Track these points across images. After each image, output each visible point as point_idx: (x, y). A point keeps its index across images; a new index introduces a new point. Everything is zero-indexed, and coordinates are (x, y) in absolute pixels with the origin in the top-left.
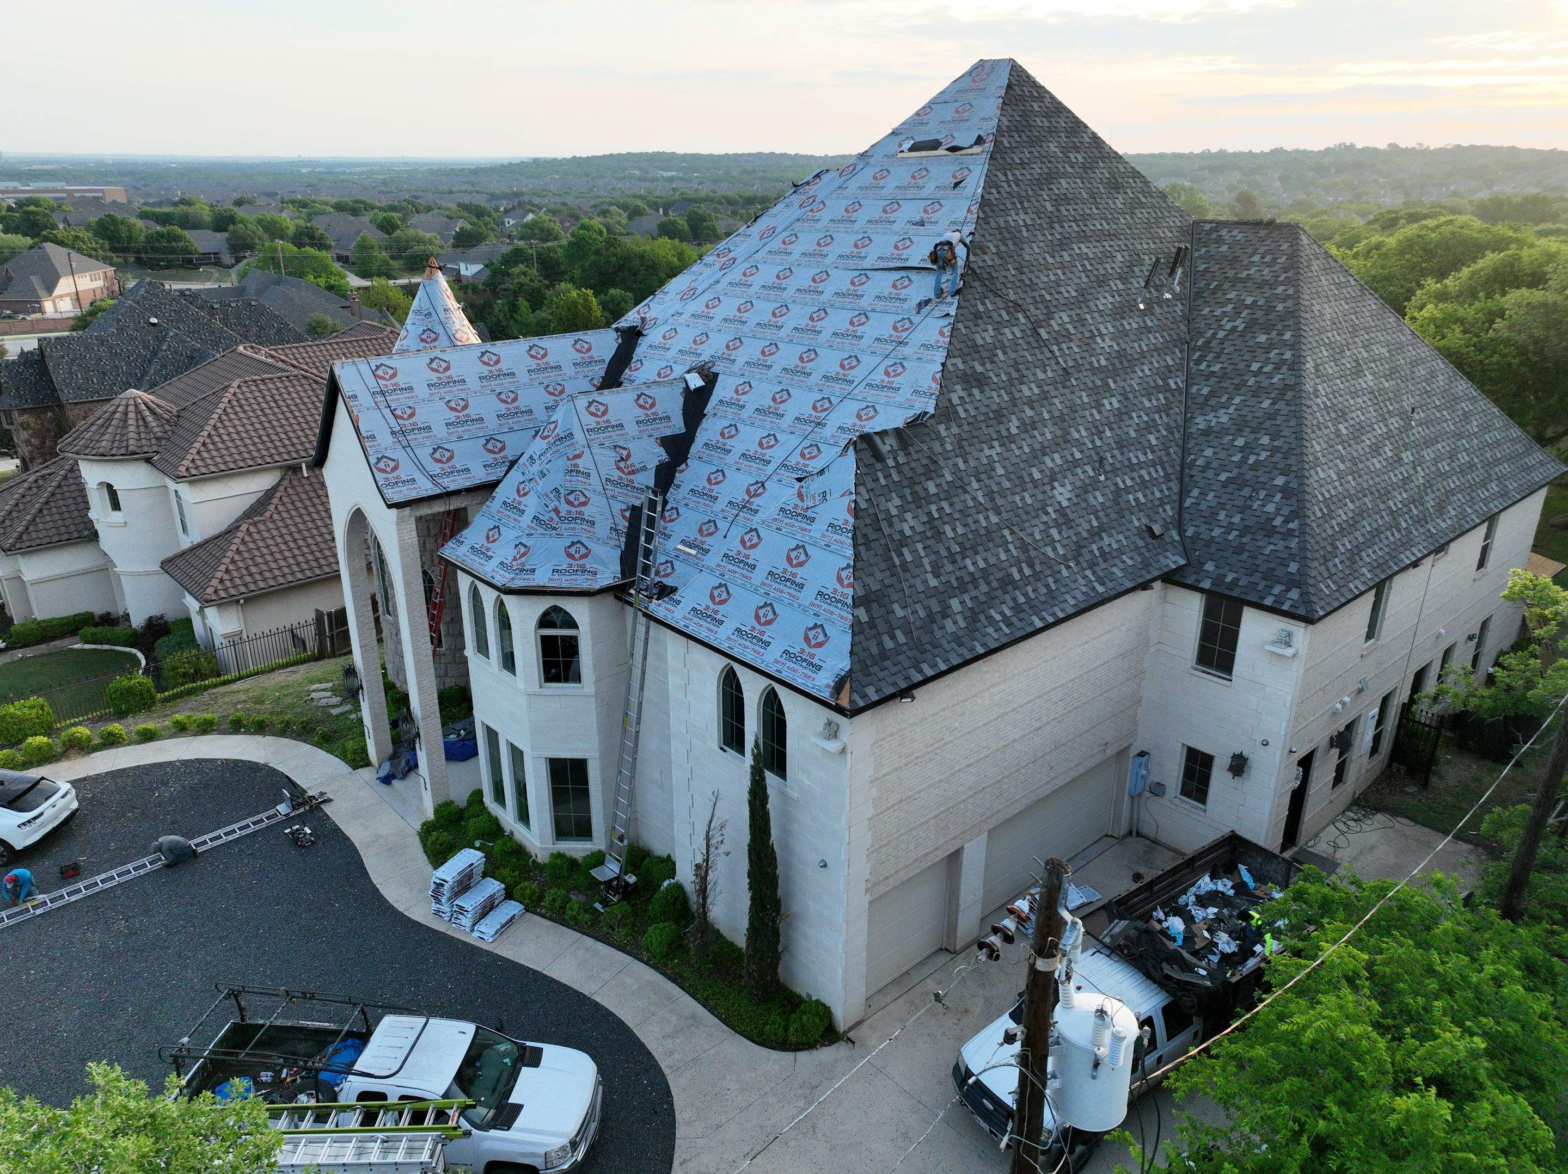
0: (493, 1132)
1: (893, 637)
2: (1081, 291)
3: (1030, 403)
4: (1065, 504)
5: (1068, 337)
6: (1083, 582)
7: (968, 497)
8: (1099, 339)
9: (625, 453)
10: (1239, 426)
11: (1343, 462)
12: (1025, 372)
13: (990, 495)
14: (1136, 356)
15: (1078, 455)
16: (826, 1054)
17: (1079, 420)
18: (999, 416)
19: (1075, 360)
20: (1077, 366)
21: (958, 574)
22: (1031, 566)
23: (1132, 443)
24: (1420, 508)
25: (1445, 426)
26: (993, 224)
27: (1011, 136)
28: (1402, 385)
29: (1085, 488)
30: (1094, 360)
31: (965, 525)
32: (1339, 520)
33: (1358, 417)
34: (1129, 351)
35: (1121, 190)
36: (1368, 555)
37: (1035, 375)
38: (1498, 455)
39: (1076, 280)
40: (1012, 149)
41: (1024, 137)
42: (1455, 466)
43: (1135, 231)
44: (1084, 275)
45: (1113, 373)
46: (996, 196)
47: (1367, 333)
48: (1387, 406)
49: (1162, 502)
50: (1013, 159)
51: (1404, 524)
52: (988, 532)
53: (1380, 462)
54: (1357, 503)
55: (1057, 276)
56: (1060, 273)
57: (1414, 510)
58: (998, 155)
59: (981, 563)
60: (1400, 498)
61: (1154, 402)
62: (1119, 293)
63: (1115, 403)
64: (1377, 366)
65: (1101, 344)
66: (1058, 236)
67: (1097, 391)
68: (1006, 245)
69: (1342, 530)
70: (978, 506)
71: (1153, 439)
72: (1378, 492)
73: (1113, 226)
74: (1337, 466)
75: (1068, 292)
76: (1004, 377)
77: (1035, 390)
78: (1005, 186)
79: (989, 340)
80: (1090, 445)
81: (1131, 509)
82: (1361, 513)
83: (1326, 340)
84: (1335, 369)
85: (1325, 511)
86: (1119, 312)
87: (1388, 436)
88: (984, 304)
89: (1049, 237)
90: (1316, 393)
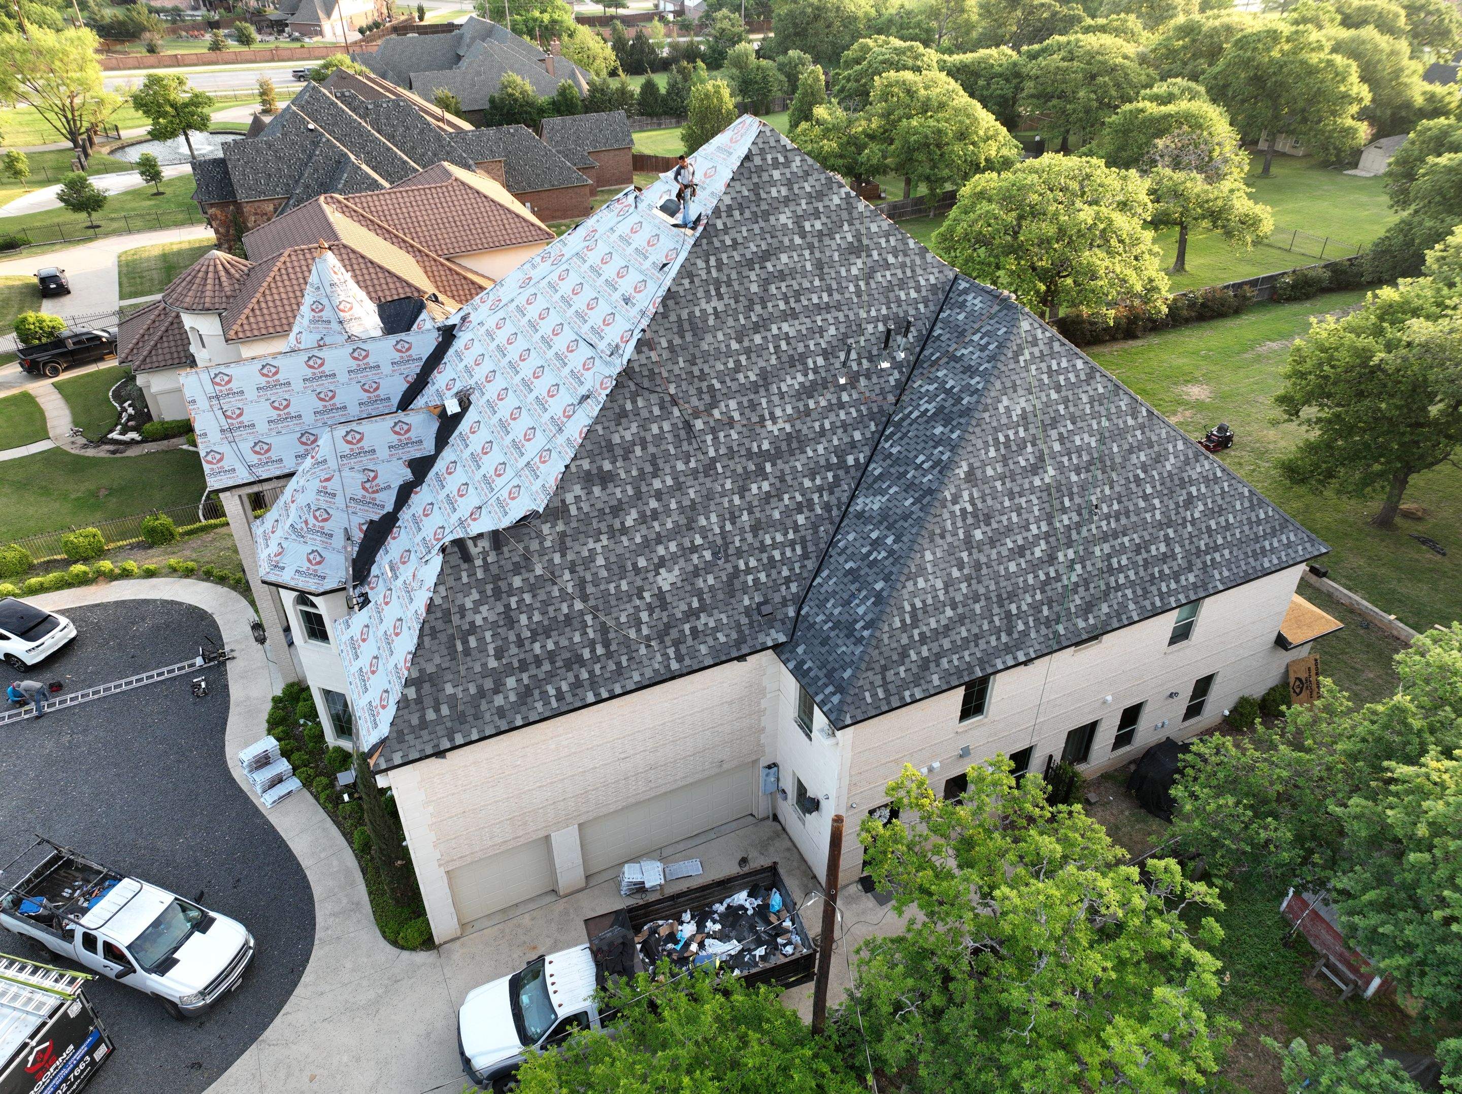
0: (154, 976)
1: (437, 710)
2: (764, 374)
3: (658, 495)
4: (666, 587)
5: (731, 423)
6: (659, 658)
7: (556, 588)
8: (769, 423)
9: (372, 474)
10: (885, 518)
11: (961, 569)
12: (661, 466)
13: (581, 584)
14: (811, 436)
15: (698, 541)
16: (422, 957)
17: (712, 508)
18: (617, 510)
19: (730, 448)
20: (731, 452)
21: (522, 656)
22: (606, 644)
23: (772, 525)
24: (1056, 608)
25: (1148, 516)
26: (673, 317)
27: (730, 216)
28: (1100, 477)
29: (696, 573)
30: (755, 445)
31: (544, 613)
32: (925, 629)
33: (1009, 519)
34: (805, 431)
35: (864, 254)
36: (950, 662)
37: (673, 467)
38: (1220, 541)
39: (762, 364)
40: (726, 231)
41: (747, 214)
42: (1139, 559)
43: (865, 298)
44: (774, 357)
45: (774, 456)
46: (687, 286)
47: (1073, 423)
48: (1062, 503)
49: (788, 580)
50: (723, 242)
51: (1021, 627)
52: (568, 618)
53: (1018, 565)
54: (960, 610)
55: (737, 362)
56: (743, 359)
57: (1046, 611)
58: (705, 241)
59: (550, 646)
60: (1029, 600)
61: (818, 481)
62: (816, 371)
63: (766, 486)
64: (1070, 459)
65: (770, 428)
66: (754, 319)
67: (747, 476)
68: (682, 337)
69: (923, 639)
70: (564, 596)
71: (801, 519)
72: (999, 596)
73: (836, 296)
74: (950, 574)
75: (746, 377)
76: (634, 473)
77: (669, 482)
78: (703, 273)
79: (628, 437)
80: (717, 531)
81: (745, 589)
82: (961, 620)
83: (1002, 439)
84: (999, 470)
85: (908, 621)
86: (808, 391)
87: (1047, 536)
88: (634, 402)
89: (743, 321)
90: (955, 500)
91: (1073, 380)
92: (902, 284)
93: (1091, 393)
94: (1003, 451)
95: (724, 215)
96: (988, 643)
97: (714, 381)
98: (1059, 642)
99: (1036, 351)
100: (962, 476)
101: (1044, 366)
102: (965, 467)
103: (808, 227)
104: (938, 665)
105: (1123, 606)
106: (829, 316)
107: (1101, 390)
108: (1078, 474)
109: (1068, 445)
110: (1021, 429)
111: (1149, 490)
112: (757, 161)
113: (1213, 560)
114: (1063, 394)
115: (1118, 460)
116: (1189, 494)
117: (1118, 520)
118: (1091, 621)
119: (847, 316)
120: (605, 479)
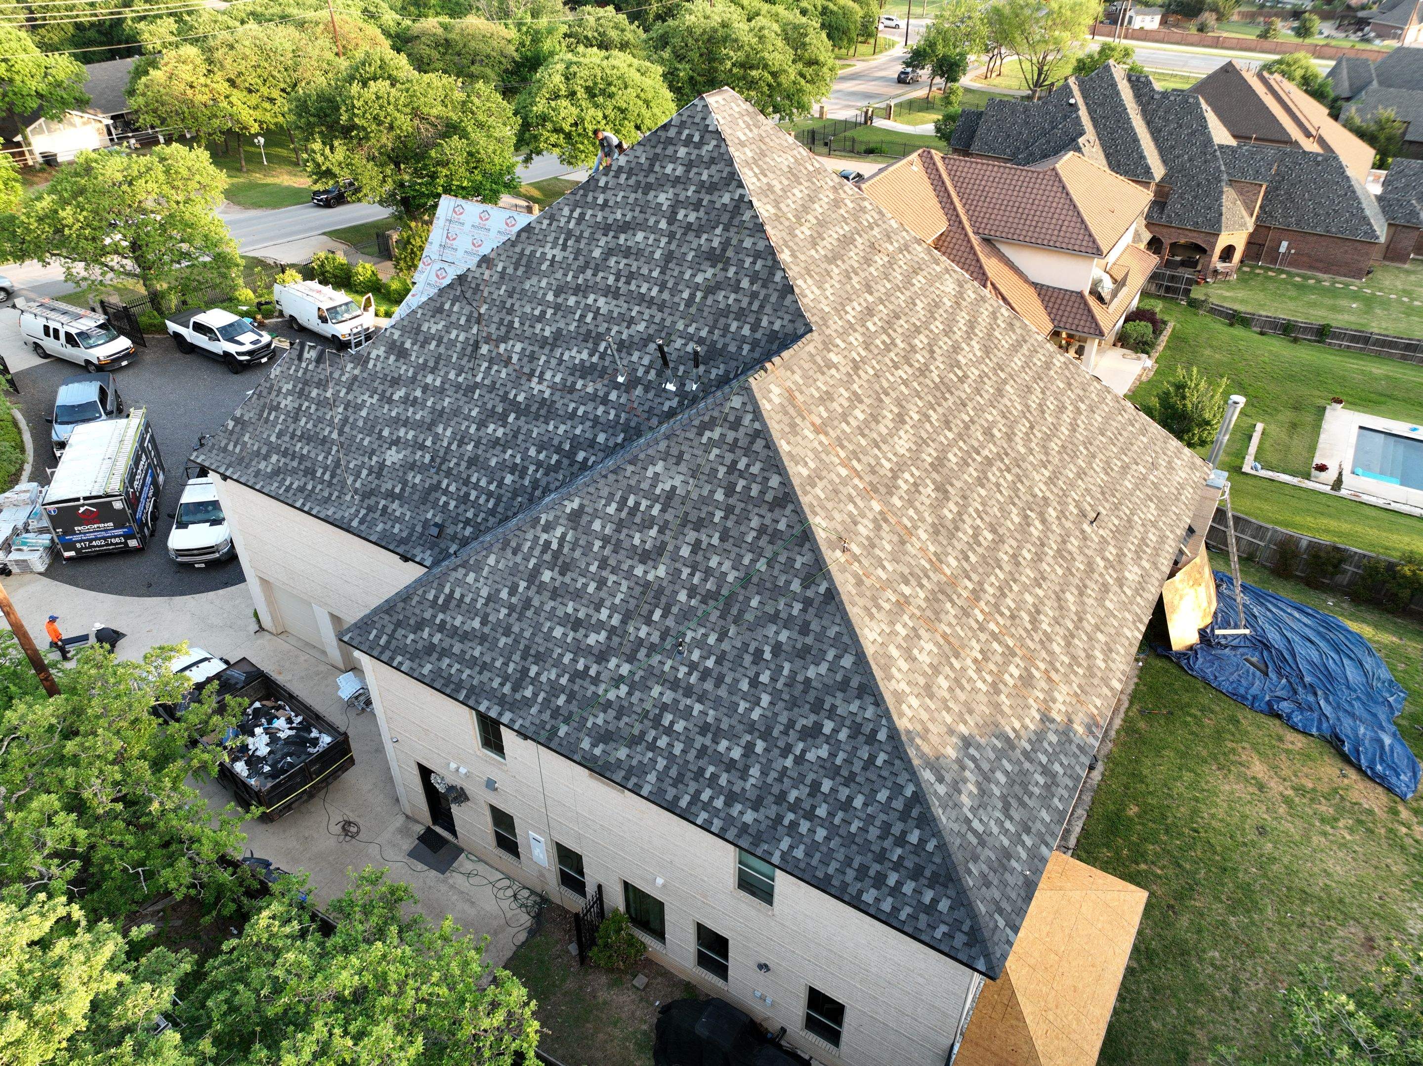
0: (175, 527)
1: (235, 446)
2: (558, 335)
3: (425, 388)
4: (388, 463)
5: (507, 362)
6: (353, 511)
7: (330, 413)
8: (536, 380)
13: (345, 421)
14: (561, 412)
15: (428, 443)
17: (453, 423)
18: (395, 382)
19: (494, 383)
20: (492, 388)
21: (288, 446)
22: (333, 476)
23: (485, 468)
24: (574, 707)
25: (743, 706)
26: (518, 249)
27: (617, 177)
28: (713, 618)
29: (412, 466)
30: (514, 392)
31: (315, 426)
32: (448, 619)
33: (585, 585)
34: (558, 405)
35: (720, 266)
36: (450, 666)
37: (447, 373)
38: (822, 811)
39: (562, 325)
40: (605, 189)
41: (632, 182)
42: (699, 741)
43: (693, 310)
44: (575, 324)
45: (522, 411)
46: (544, 227)
47: (722, 539)
48: (651, 612)
49: (467, 522)
50: (595, 198)
51: (528, 693)
52: (324, 441)
53: (565, 635)
54: (486, 630)
55: (543, 313)
56: (550, 312)
57: (561, 700)
58: (581, 192)
59: (305, 452)
60: (553, 677)
61: (542, 457)
62: (602, 357)
63: (500, 433)
64: (692, 575)
65: (533, 385)
66: (580, 281)
67: (492, 414)
68: (516, 269)
69: (442, 627)
70: (331, 423)
71: (509, 479)
72: (527, 648)
73: (666, 295)
74: (498, 591)
75: (543, 330)
76: (421, 361)
77: (438, 383)
78: (563, 220)
79: (433, 331)
80: (445, 444)
81: (435, 505)
82: (483, 639)
83: (631, 502)
84: (607, 531)
85: (440, 602)
86: (584, 371)
87: (612, 631)
88: (453, 305)
89: (569, 278)
90: (548, 528)
91: (754, 493)
92: (740, 315)
93: (768, 521)
94: (623, 515)
95: (612, 174)
96: (491, 680)
97: (517, 320)
98: (550, 739)
99: (731, 436)
100: (568, 510)
101: (729, 458)
102: (575, 505)
103: (680, 216)
104: (439, 660)
105: (642, 770)
106: (647, 312)
107: (782, 526)
108: (690, 597)
109: (699, 558)
110: (657, 508)
111: (765, 678)
112: (672, 133)
113: (794, 825)
114: (731, 501)
115: (749, 617)
116: (818, 726)
117: (703, 678)
118: (597, 751)
119: (663, 320)
120: (402, 353)
